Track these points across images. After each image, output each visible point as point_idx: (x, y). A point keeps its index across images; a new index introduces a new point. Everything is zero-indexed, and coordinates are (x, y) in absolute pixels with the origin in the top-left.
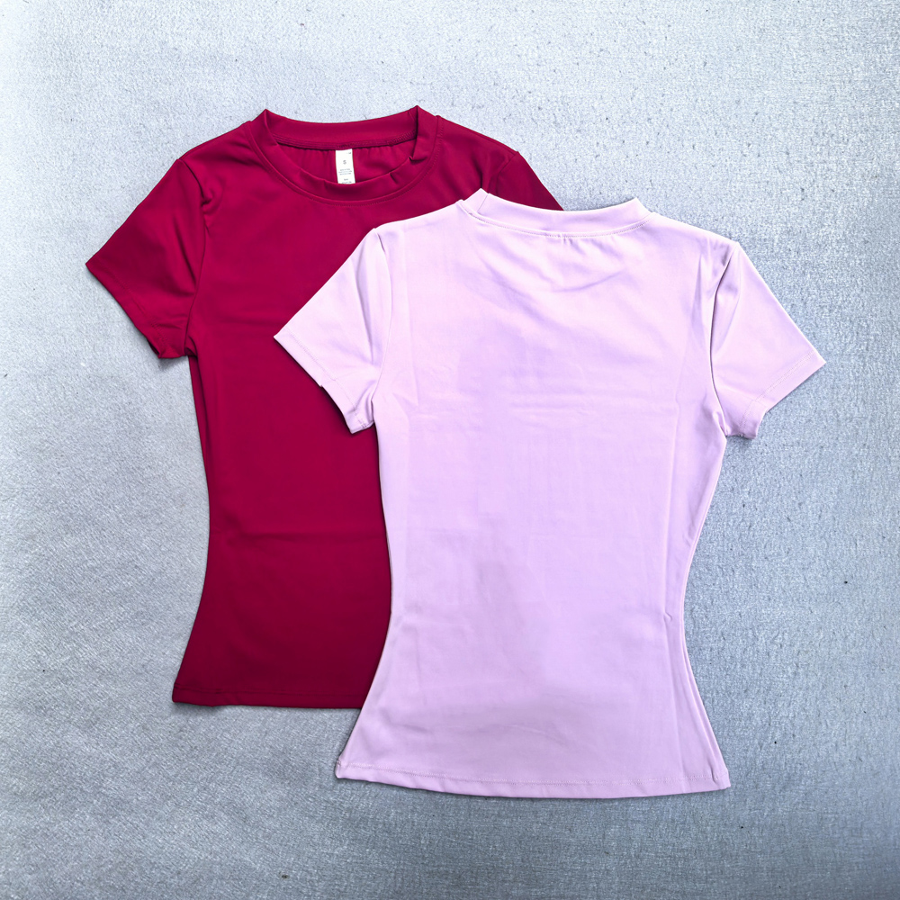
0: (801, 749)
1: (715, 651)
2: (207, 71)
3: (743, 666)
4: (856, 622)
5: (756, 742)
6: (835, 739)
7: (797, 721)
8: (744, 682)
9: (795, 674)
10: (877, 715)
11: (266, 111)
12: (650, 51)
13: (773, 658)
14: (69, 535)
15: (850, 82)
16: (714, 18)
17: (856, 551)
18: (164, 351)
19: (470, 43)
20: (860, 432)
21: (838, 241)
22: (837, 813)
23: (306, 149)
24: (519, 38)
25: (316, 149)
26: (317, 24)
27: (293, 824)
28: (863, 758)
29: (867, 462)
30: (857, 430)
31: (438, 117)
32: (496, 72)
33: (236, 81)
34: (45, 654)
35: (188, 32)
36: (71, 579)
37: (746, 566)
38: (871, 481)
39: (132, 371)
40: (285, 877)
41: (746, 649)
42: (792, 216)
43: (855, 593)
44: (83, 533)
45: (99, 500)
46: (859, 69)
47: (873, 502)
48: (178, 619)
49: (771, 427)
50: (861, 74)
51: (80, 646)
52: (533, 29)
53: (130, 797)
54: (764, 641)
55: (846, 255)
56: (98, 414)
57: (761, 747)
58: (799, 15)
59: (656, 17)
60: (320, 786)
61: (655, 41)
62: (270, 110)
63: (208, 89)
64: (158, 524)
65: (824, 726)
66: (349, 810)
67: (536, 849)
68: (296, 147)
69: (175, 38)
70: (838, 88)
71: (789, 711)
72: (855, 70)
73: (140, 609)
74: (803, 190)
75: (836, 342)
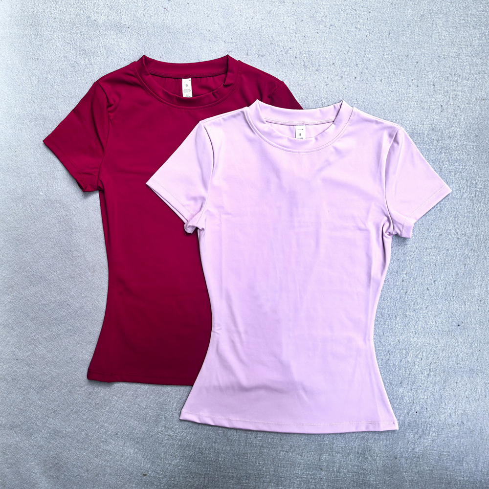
0: (430, 416)
1: (384, 361)
2: (112, 33)
3: (400, 369)
4: (464, 347)
5: (406, 411)
6: (450, 411)
7: (429, 401)
8: (400, 378)
9: (428, 375)
10: (474, 399)
11: (144, 56)
12: (358, 26)
13: (416, 366)
14: (32, 286)
15: (471, 45)
16: (395, 8)
17: (465, 308)
18: (86, 188)
19: (258, 20)
20: (470, 242)
21: (460, 135)
22: (449, 452)
23: (165, 77)
24: (285, 18)
25: (171, 78)
26: (173, 8)
27: (149, 447)
28: (465, 422)
29: (473, 259)
30: (468, 241)
31: (239, 61)
32: (272, 37)
33: (128, 39)
34: (17, 350)
35: (102, 11)
36: (32, 310)
37: (403, 314)
38: (475, 269)
39: (68, 198)
40: (145, 475)
41: (401, 360)
42: (435, 120)
43: (464, 331)
44: (39, 285)
45: (49, 268)
46: (476, 38)
47: (475, 281)
48: (90, 333)
49: (420, 238)
50: (477, 41)
51: (36, 346)
52: (293, 13)
53: (62, 429)
54: (412, 356)
55: (465, 143)
56: (49, 221)
57: (408, 414)
58: (443, 8)
59: (362, 7)
60: (165, 427)
61: (361, 21)
62: (146, 55)
63: (113, 43)
64: (80, 282)
65: (444, 404)
66: (180, 440)
67: (282, 465)
68: (160, 76)
69: (95, 15)
70: (464, 49)
71: (425, 395)
72: (474, 39)
73: (69, 328)
74: (442, 106)
75: (457, 192)
